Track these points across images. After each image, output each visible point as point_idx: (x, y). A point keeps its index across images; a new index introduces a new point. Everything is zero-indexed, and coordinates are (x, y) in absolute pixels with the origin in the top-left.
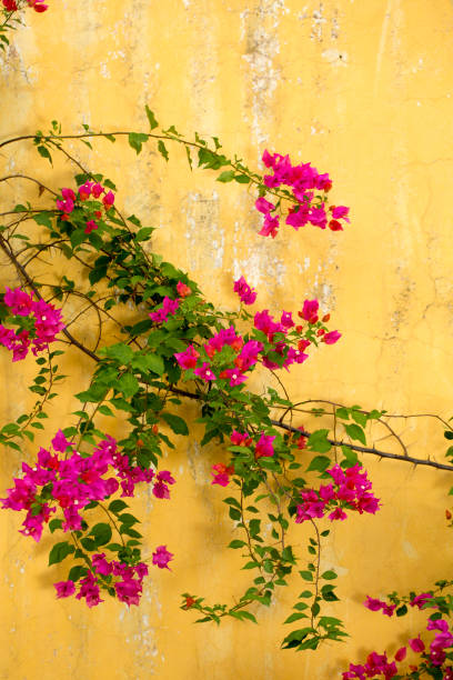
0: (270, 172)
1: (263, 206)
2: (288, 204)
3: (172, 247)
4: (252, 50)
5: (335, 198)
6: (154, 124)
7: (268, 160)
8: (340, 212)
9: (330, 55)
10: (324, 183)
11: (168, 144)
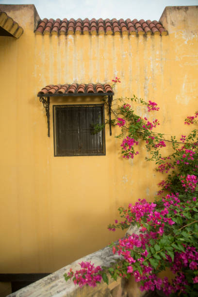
0: (149, 103)
1: (148, 108)
2: (151, 108)
3: (136, 113)
4: (145, 88)
5: (157, 107)
6: (135, 97)
7: (150, 102)
8: (158, 108)
9: (154, 89)
10: (156, 105)
11: (136, 100)
